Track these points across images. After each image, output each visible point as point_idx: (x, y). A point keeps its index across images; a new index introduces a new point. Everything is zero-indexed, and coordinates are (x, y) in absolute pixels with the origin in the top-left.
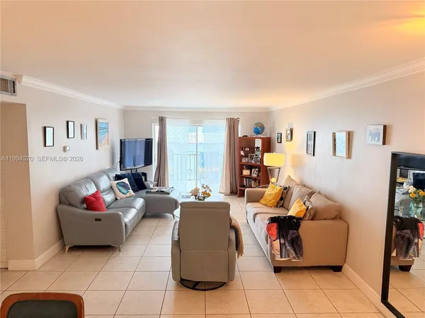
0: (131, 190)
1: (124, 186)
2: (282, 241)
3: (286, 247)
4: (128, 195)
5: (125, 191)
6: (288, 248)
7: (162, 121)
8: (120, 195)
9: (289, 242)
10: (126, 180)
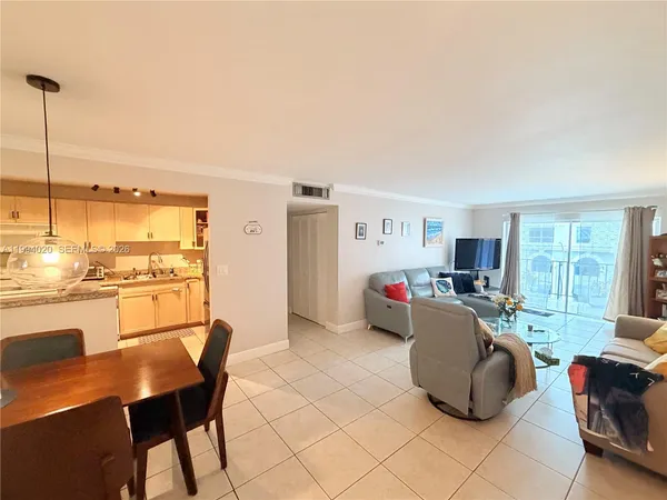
0: (452, 291)
1: (446, 285)
2: (594, 401)
3: (601, 415)
4: (448, 294)
5: (444, 290)
6: (605, 417)
7: (515, 217)
8: (438, 293)
9: (607, 407)
10: (449, 280)
